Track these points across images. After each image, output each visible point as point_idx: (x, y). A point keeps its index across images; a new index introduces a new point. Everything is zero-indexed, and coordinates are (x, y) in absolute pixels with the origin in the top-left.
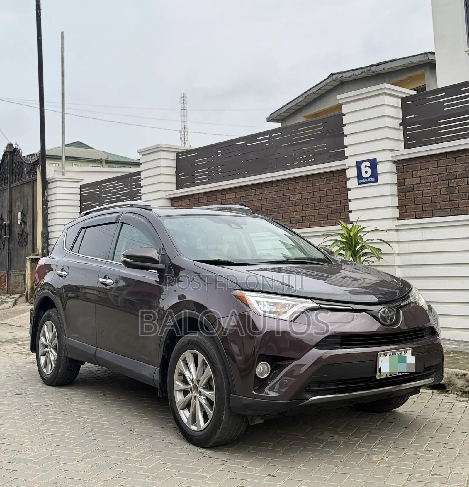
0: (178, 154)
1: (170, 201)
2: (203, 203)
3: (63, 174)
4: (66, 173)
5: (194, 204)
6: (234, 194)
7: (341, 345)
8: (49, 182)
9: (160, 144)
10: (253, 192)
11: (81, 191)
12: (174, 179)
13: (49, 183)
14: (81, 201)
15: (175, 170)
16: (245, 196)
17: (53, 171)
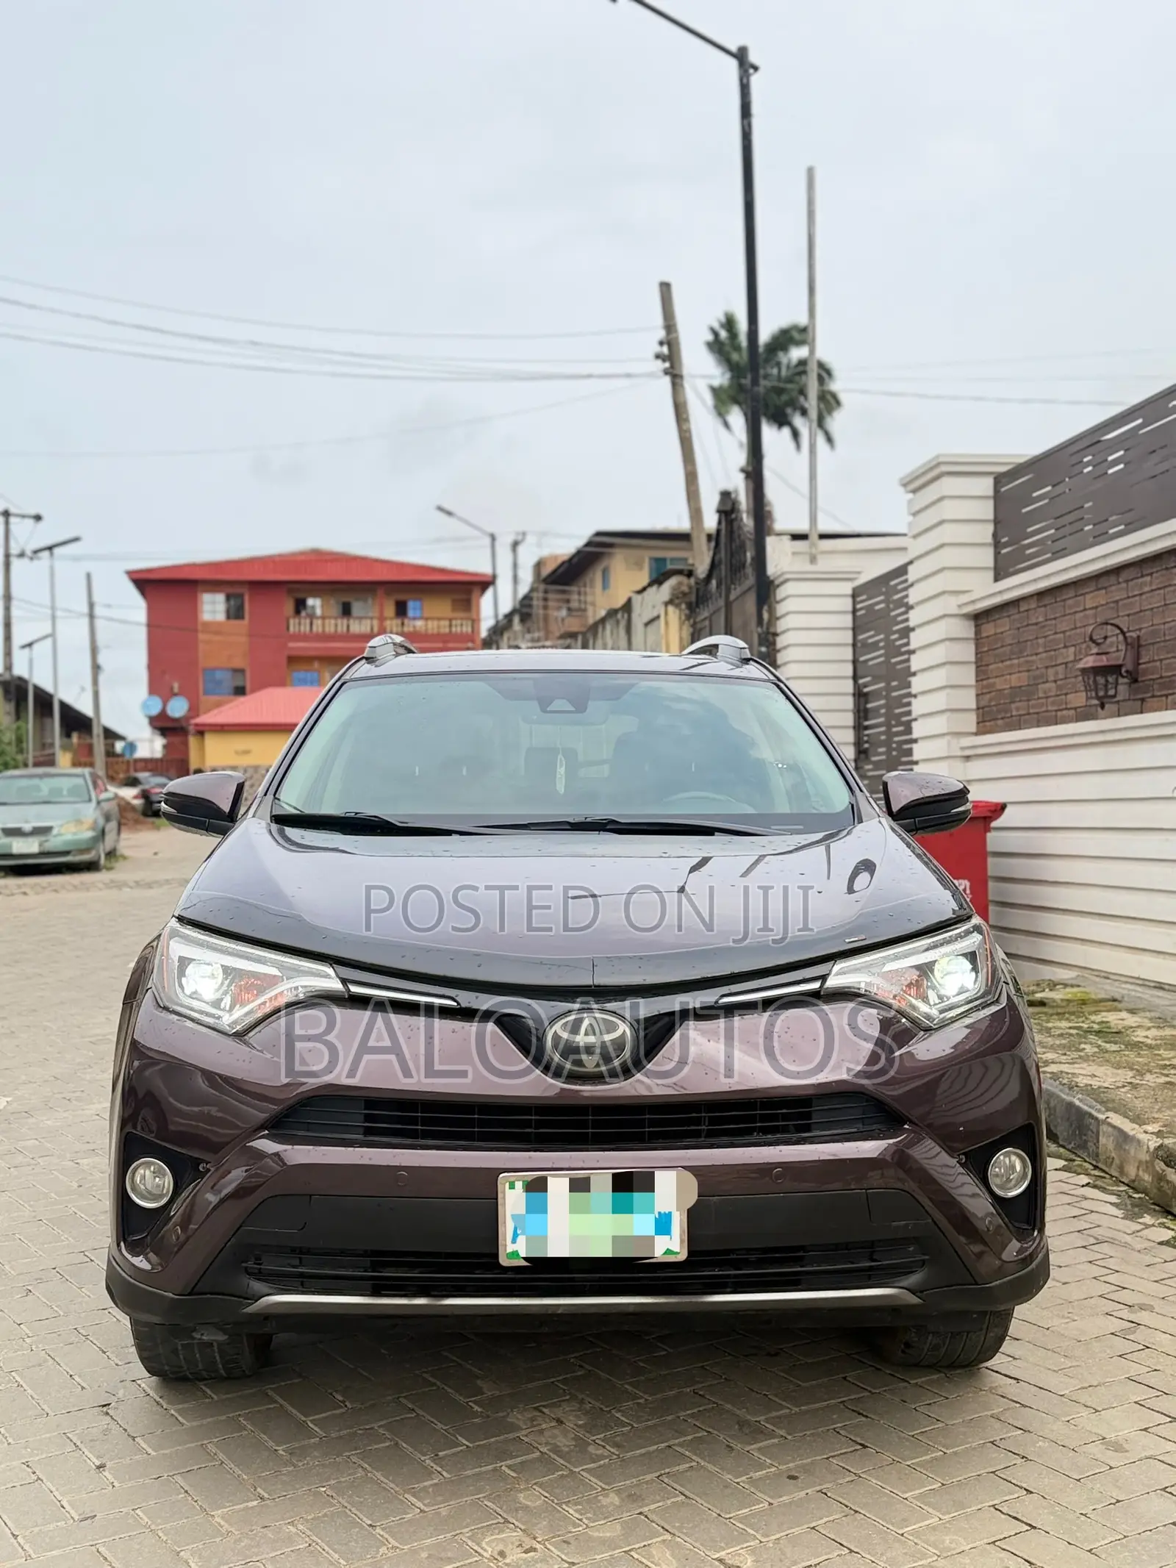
0: (999, 480)
1: (972, 623)
2: (1036, 624)
3: (813, 559)
4: (819, 557)
5: (1019, 629)
6: (1104, 591)
7: (368, 1132)
8: (777, 582)
9: (938, 456)
10: (1145, 584)
11: (854, 603)
12: (987, 557)
13: (778, 586)
14: (856, 630)
15: (990, 528)
16: (1128, 597)
17: (790, 554)
